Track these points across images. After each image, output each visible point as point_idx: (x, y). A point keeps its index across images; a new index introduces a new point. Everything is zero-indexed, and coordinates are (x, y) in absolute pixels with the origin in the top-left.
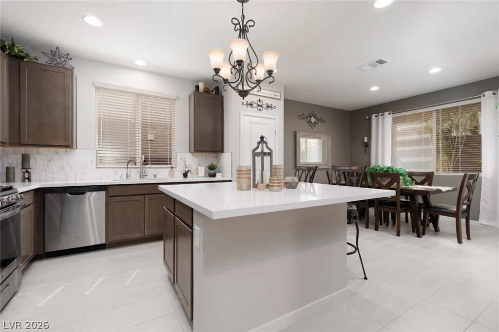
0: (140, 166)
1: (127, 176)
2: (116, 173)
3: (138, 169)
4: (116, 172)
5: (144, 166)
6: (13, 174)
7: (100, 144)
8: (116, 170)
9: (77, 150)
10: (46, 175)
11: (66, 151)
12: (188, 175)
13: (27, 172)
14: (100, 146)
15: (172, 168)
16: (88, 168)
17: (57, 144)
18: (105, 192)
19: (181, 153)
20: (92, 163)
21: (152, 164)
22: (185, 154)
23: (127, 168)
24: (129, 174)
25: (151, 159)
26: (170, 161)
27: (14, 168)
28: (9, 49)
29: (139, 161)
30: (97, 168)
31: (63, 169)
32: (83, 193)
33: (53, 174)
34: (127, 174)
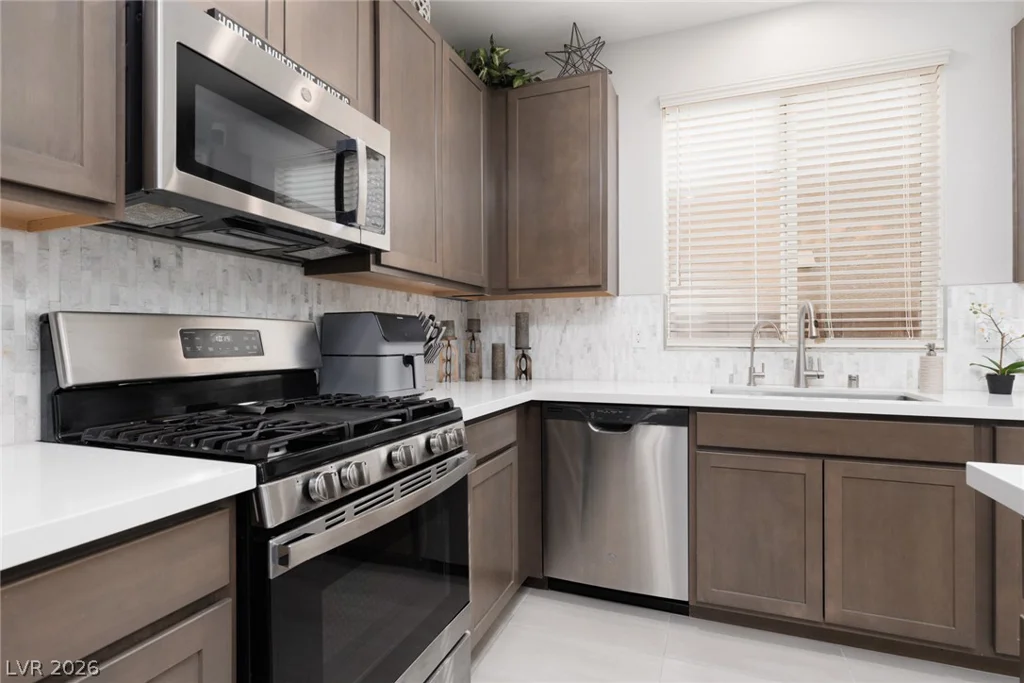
0: (795, 344)
1: (753, 377)
2: (718, 366)
3: (786, 355)
4: (718, 360)
5: (810, 343)
6: (501, 360)
7: (673, 276)
8: (718, 354)
9: (619, 299)
10: (557, 364)
11: (597, 303)
12: (1016, 383)
13: (524, 356)
14: (674, 284)
15: (931, 348)
16: (643, 348)
17: (572, 285)
18: (685, 429)
19: (972, 289)
20: (655, 334)
21: (838, 335)
22: (991, 289)
23: (753, 349)
24: (758, 370)
25: (834, 315)
26: (915, 323)
27: (504, 346)
28: (486, 65)
29: (791, 324)
30: (665, 347)
31: (589, 349)
32: (627, 427)
33: (571, 362)
34: (752, 369)
